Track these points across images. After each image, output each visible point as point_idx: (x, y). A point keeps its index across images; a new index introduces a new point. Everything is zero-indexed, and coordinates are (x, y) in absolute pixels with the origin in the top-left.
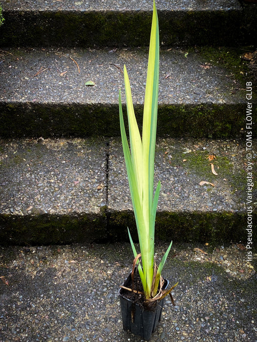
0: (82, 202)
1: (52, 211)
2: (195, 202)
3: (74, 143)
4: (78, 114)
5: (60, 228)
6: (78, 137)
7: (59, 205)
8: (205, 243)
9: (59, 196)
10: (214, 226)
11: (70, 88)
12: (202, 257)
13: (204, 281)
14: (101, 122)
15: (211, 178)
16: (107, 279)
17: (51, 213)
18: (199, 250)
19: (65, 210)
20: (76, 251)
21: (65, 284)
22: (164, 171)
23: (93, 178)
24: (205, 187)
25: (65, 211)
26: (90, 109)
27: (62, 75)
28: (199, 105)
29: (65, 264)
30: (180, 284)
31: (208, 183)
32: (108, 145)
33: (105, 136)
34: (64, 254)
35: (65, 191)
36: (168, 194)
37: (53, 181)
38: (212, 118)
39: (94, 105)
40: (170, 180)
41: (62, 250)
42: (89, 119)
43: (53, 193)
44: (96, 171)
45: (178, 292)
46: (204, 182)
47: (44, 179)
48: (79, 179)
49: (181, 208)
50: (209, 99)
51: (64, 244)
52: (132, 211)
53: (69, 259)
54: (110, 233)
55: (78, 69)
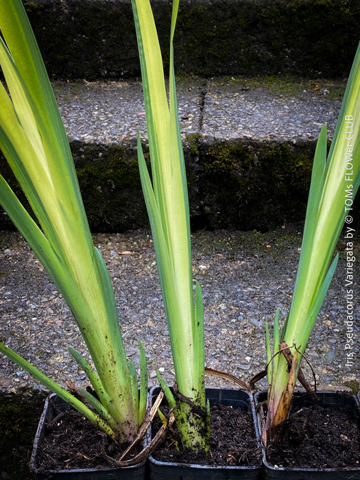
1: (88, 138)
9: (105, 124)
16: (197, 274)
17: (86, 141)
19: (116, 137)
20: (135, 240)
29: (111, 256)
32: (205, 85)
33: (200, 75)
34: (110, 244)
37: (96, 113)
47: (81, 111)
51: (110, 231)
52: (251, 139)
53: (120, 249)
54: (206, 205)
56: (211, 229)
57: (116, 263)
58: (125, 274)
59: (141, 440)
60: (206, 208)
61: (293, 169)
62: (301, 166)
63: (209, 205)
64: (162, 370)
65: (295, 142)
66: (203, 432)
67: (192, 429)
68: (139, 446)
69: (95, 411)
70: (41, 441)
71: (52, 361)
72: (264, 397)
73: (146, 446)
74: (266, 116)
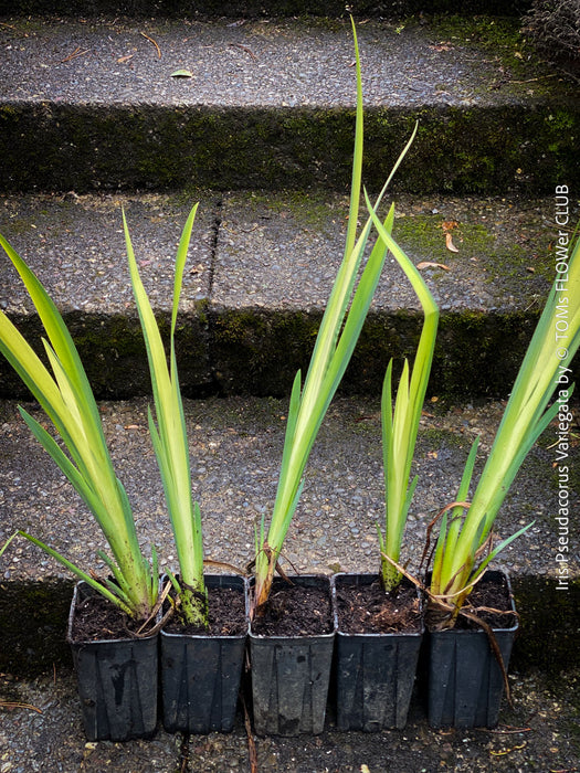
0: (156, 292)
1: (89, 306)
2: (403, 295)
3: (144, 202)
4: (154, 133)
5: (107, 351)
6: (153, 190)
7: (106, 296)
8: (431, 398)
9: (105, 283)
10: (448, 352)
11: (137, 81)
12: (423, 422)
13: (421, 460)
14: (204, 152)
15: (444, 256)
16: (207, 454)
17: (87, 311)
19: (118, 305)
20: (141, 410)
24: (428, 272)
25: (117, 307)
26: (180, 118)
27: (120, 61)
28: (418, 110)
29: (117, 431)
30: (368, 463)
31: (435, 265)
32: (219, 205)
33: (214, 188)
34: (114, 415)
37: (93, 261)
38: (449, 142)
39: (189, 109)
41: (110, 409)
42: (177, 144)
43: (92, 278)
44: (191, 245)
45: (362, 476)
46: (428, 264)
47: (76, 258)
48: (152, 259)
50: (444, 98)
51: (114, 398)
52: (262, 307)
53: (126, 422)
54: (217, 370)
55: (158, 52)
56: (223, 396)
57: (123, 440)
58: (132, 454)
59: (154, 618)
60: (218, 373)
61: (308, 338)
62: (315, 336)
63: (220, 371)
64: (171, 558)
65: (308, 310)
66: (203, 611)
67: (194, 609)
68: (152, 622)
69: (117, 596)
70: (74, 621)
71: (71, 552)
72: (253, 582)
73: (158, 623)
74: (283, 268)
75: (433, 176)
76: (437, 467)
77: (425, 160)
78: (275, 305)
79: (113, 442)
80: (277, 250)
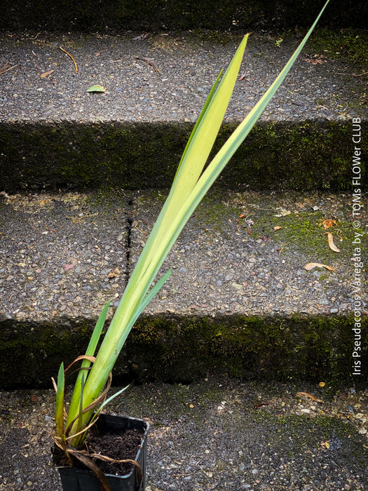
0: (79, 299)
1: (21, 315)
2: (295, 298)
3: (66, 201)
4: (74, 144)
5: (36, 351)
6: (73, 190)
7: (35, 304)
8: (318, 383)
9: (34, 289)
10: (334, 346)
11: (59, 97)
12: (313, 408)
13: (315, 450)
14: (117, 159)
15: (328, 256)
17: (19, 320)
18: (307, 395)
19: (46, 313)
21: (45, 456)
22: (238, 247)
23: (101, 260)
24: (316, 273)
25: (45, 316)
26: (96, 132)
27: (43, 76)
28: (301, 124)
29: (46, 422)
30: (269, 455)
31: (320, 266)
32: (131, 203)
33: (126, 188)
34: (43, 405)
35: (46, 282)
36: (245, 284)
37: (23, 265)
38: (327, 150)
39: (104, 125)
40: (248, 261)
41: (40, 398)
42: (94, 153)
43: (23, 284)
44: (107, 247)
45: (265, 468)
46: (315, 265)
47: (8, 262)
48: (74, 262)
49: (269, 308)
50: (321, 113)
51: (44, 388)
52: (174, 314)
54: (133, 363)
55: (74, 67)
56: (139, 384)
60: (134, 365)
61: (213, 338)
62: (220, 336)
63: (136, 364)
65: (214, 316)
74: (189, 270)
75: (314, 177)
76: (329, 457)
77: (306, 164)
78: (185, 311)
79: (42, 435)
80: (183, 251)
